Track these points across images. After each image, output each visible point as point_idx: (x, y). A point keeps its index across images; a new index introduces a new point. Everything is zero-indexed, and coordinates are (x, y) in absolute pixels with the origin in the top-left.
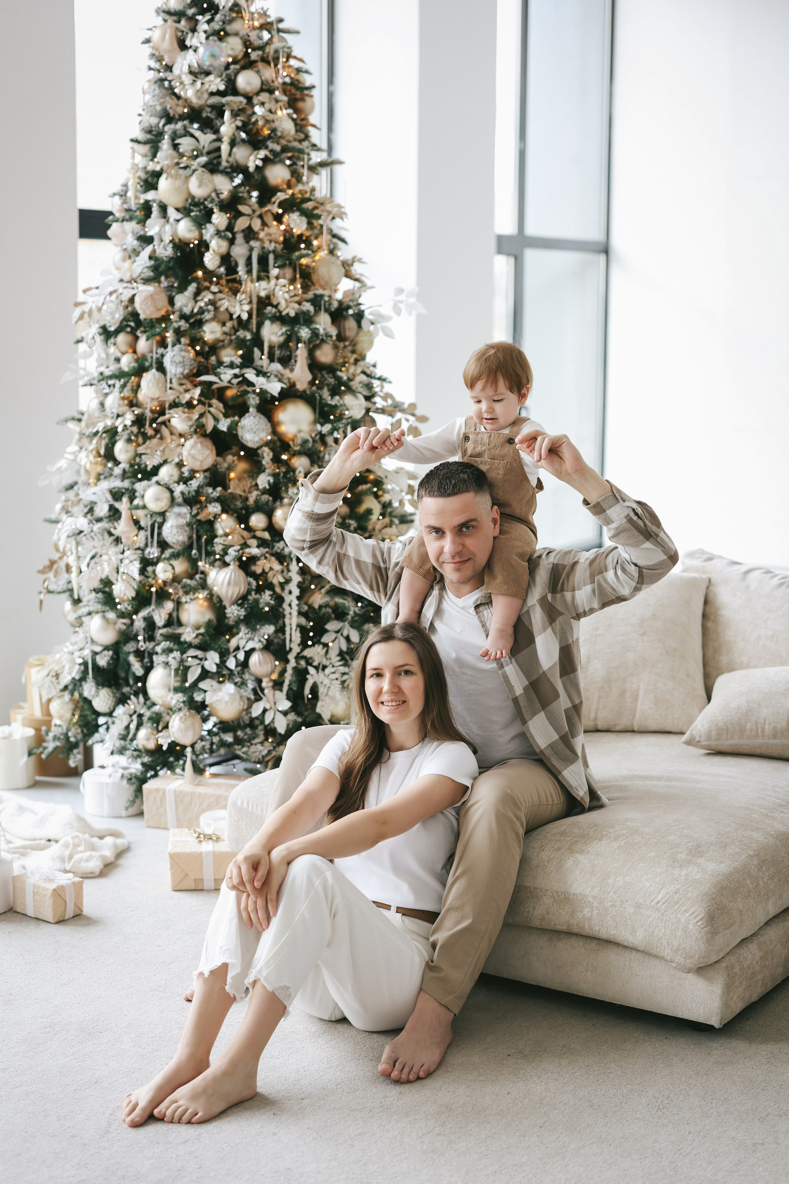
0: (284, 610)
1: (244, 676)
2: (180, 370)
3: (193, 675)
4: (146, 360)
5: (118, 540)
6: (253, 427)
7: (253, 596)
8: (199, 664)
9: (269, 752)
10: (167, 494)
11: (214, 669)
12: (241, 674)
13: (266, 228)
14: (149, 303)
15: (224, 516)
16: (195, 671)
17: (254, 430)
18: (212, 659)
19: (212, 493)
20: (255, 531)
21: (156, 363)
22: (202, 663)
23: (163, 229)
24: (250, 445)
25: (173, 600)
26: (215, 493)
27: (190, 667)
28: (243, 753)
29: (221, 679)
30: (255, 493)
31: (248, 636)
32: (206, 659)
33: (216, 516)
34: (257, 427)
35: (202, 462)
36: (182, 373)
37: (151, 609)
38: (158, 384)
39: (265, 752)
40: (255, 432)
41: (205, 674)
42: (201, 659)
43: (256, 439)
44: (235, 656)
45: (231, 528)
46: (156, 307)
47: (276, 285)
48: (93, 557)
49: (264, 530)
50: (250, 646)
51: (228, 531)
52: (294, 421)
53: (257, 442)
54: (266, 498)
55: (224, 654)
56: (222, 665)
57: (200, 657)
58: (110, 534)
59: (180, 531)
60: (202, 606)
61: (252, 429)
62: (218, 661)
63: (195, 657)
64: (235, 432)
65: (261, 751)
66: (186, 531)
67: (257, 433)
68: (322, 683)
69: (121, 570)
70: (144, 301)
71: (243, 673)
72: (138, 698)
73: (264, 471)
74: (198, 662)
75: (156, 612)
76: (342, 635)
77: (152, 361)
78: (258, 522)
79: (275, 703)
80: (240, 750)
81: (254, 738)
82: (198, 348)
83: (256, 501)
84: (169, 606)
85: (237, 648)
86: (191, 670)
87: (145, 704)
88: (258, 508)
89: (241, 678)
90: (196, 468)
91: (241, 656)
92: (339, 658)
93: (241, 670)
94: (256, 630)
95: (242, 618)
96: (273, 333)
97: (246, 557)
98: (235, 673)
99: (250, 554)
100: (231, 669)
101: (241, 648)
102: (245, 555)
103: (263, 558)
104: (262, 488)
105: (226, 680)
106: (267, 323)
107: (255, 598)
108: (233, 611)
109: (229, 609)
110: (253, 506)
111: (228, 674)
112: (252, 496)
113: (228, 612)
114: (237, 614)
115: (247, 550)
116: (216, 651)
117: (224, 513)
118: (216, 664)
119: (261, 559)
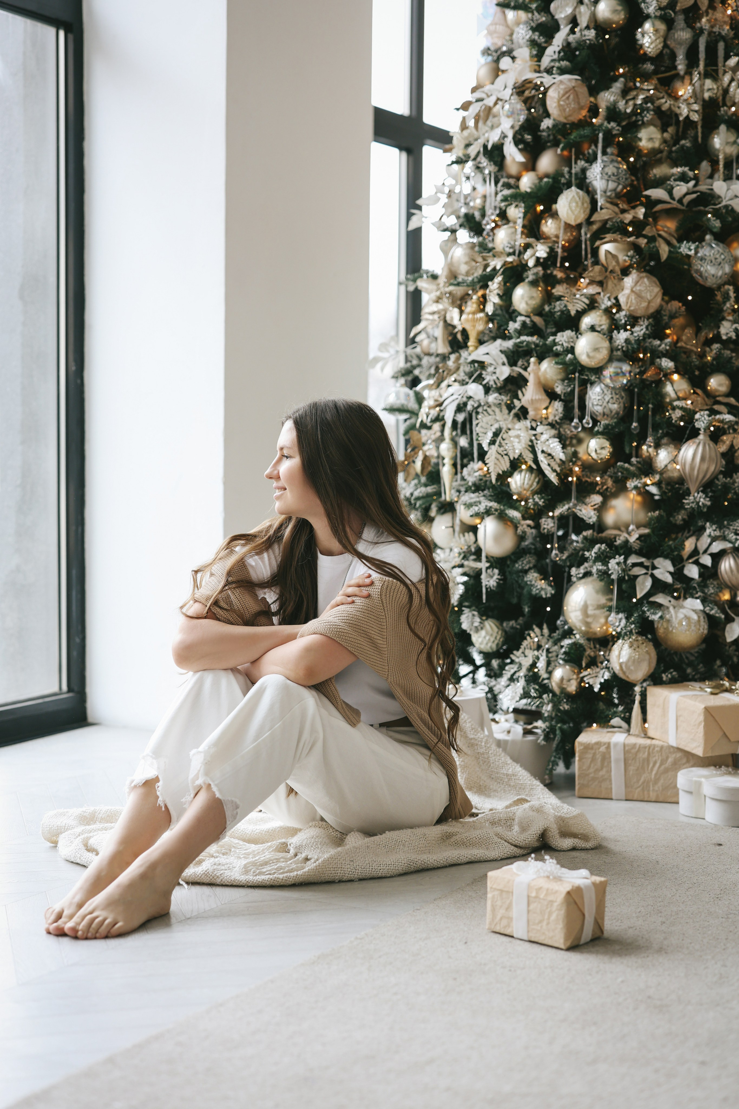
2: (612, 185)
3: (643, 586)
4: (563, 175)
5: (523, 413)
6: (718, 256)
7: (722, 479)
8: (646, 574)
10: (606, 344)
11: (669, 579)
13: (710, 12)
14: (572, 97)
15: (675, 377)
16: (643, 583)
17: (719, 260)
18: (664, 567)
19: (660, 346)
20: (714, 397)
21: (576, 179)
22: (650, 572)
23: (577, 10)
24: (710, 282)
25: (598, 493)
26: (663, 346)
27: (636, 577)
29: (675, 594)
30: (716, 346)
31: (718, 533)
32: (654, 568)
33: (667, 376)
34: (723, 257)
35: (649, 302)
36: (615, 190)
37: (571, 504)
38: (583, 204)
40: (720, 264)
41: (658, 586)
42: (647, 568)
43: (720, 273)
44: (697, 563)
45: (685, 393)
46: (579, 103)
47: (732, 80)
48: (496, 434)
49: (727, 395)
50: (717, 547)
51: (681, 395)
53: (721, 277)
54: (727, 353)
55: (679, 562)
56: (678, 574)
57: (646, 564)
58: (510, 407)
59: (615, 397)
60: (633, 501)
61: (716, 259)
62: (671, 569)
63: (641, 565)
64: (686, 268)
66: (622, 398)
67: (722, 265)
69: (539, 449)
70: (563, 95)
71: (706, 586)
72: (541, 629)
73: (724, 319)
74: (644, 571)
75: (578, 508)
77: (570, 176)
78: (720, 385)
82: (632, 159)
83: (718, 357)
84: (597, 499)
85: (695, 552)
86: (639, 580)
87: (550, 636)
88: (719, 367)
89: (703, 592)
90: (639, 313)
91: (707, 560)
93: (702, 581)
94: (725, 527)
95: (705, 510)
96: (727, 143)
97: (714, 426)
98: (696, 585)
99: (722, 421)
100: (693, 579)
101: (701, 552)
102: (714, 424)
103: (731, 431)
104: (727, 339)
105: (682, 595)
106: (723, 128)
107: (725, 483)
108: (698, 500)
109: (691, 498)
110: (712, 364)
111: (684, 588)
112: (711, 350)
113: (689, 502)
114: (703, 504)
115: (718, 417)
116: (666, 557)
117: (677, 372)
118: (670, 573)
119: (728, 432)
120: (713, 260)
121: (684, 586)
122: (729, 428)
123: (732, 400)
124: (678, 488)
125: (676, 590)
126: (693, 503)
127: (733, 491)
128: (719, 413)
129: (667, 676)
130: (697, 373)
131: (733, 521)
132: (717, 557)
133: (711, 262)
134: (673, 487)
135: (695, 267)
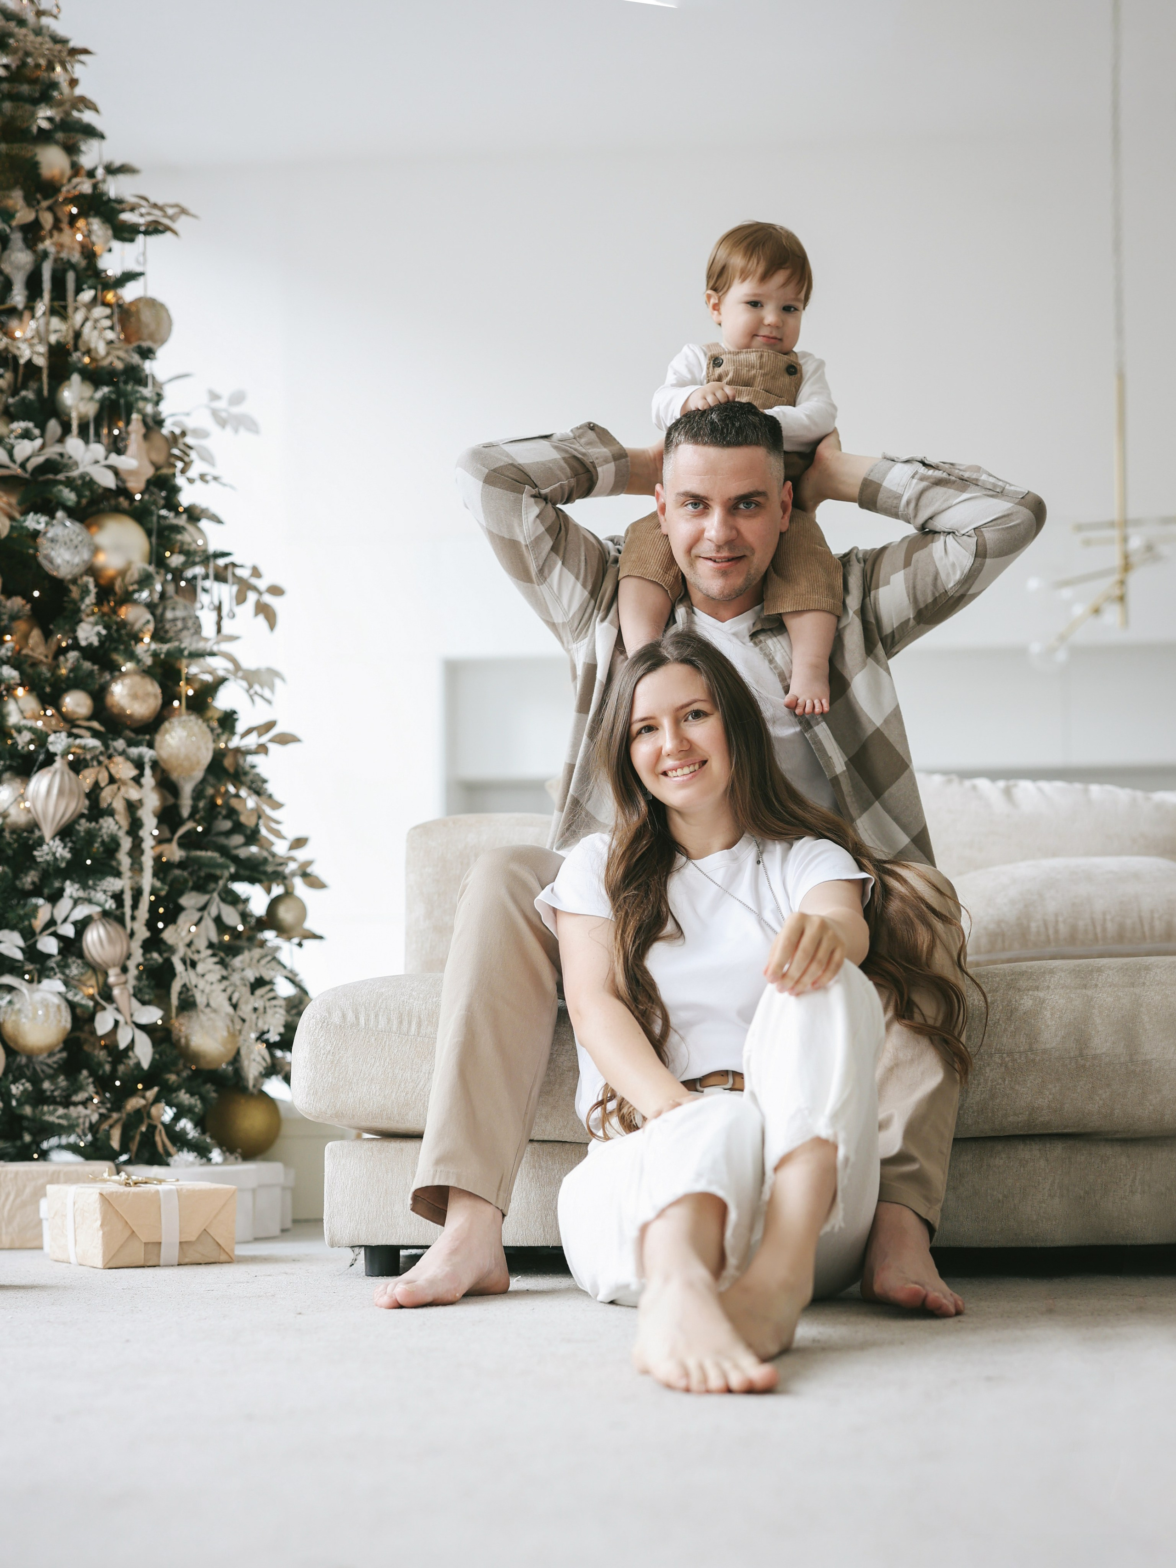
0: (119, 863)
1: (67, 972)
6: (74, 537)
7: (84, 824)
9: (103, 1117)
11: (19, 955)
12: (63, 966)
13: (55, 234)
15: (20, 692)
17: (76, 542)
18: (10, 941)
20: (72, 719)
24: (64, 572)
26: (3, 651)
28: (59, 1117)
29: (27, 976)
30: (73, 655)
31: (81, 894)
32: (1, 941)
33: (10, 689)
34: (80, 538)
39: (95, 1118)
40: (76, 547)
41: (4, 964)
43: (77, 560)
44: (55, 934)
45: (33, 710)
47: (86, 319)
49: (90, 718)
50: (80, 913)
51: (27, 714)
52: (118, 548)
53: (77, 565)
54: (87, 665)
55: (29, 935)
56: (30, 950)
61: (71, 540)
62: (21, 943)
64: (31, 551)
65: (86, 1116)
67: (78, 549)
68: (196, 986)
71: (67, 964)
73: (81, 621)
76: (209, 914)
78: (78, 705)
79: (132, 1015)
80: (52, 1113)
81: (76, 1092)
83: (74, 669)
85: (52, 922)
88: (76, 682)
89: (64, 972)
91: (67, 931)
92: (209, 952)
93: (62, 960)
94: (89, 888)
95: (63, 865)
96: (82, 399)
97: (73, 754)
98: (54, 965)
99: (84, 748)
100: (50, 956)
101: (59, 921)
102: (73, 750)
103: (95, 763)
104: (87, 646)
105: (36, 978)
106: (76, 378)
107: (90, 829)
108: (54, 850)
109: (45, 847)
110: (68, 678)
111: (38, 970)
112: (67, 660)
113: (42, 854)
114: (61, 855)
115: (78, 741)
116: (12, 928)
117: (21, 685)
118: (21, 949)
119: (90, 764)
120: (68, 542)
121: (38, 966)
122: (92, 759)
123: (95, 725)
124: (25, 837)
125: (28, 972)
126: (47, 854)
127: (99, 840)
128: (80, 737)
129: (18, 1088)
130: (48, 690)
131: (100, 880)
132: (82, 926)
133: (65, 544)
134: (20, 836)
135: (45, 552)
